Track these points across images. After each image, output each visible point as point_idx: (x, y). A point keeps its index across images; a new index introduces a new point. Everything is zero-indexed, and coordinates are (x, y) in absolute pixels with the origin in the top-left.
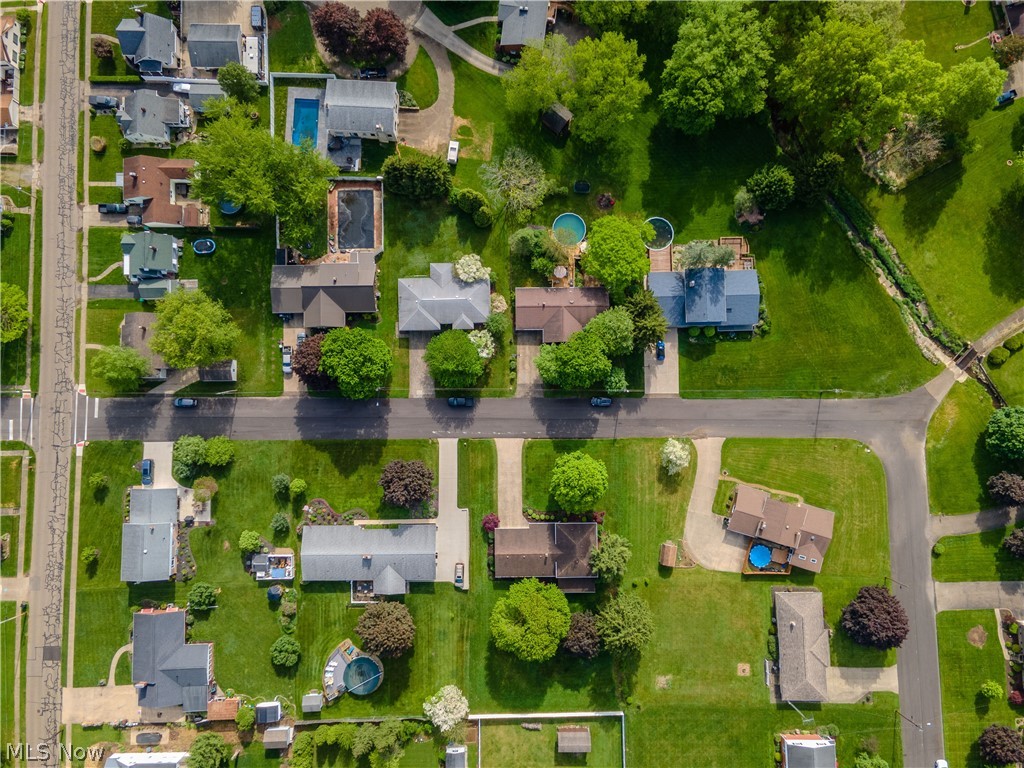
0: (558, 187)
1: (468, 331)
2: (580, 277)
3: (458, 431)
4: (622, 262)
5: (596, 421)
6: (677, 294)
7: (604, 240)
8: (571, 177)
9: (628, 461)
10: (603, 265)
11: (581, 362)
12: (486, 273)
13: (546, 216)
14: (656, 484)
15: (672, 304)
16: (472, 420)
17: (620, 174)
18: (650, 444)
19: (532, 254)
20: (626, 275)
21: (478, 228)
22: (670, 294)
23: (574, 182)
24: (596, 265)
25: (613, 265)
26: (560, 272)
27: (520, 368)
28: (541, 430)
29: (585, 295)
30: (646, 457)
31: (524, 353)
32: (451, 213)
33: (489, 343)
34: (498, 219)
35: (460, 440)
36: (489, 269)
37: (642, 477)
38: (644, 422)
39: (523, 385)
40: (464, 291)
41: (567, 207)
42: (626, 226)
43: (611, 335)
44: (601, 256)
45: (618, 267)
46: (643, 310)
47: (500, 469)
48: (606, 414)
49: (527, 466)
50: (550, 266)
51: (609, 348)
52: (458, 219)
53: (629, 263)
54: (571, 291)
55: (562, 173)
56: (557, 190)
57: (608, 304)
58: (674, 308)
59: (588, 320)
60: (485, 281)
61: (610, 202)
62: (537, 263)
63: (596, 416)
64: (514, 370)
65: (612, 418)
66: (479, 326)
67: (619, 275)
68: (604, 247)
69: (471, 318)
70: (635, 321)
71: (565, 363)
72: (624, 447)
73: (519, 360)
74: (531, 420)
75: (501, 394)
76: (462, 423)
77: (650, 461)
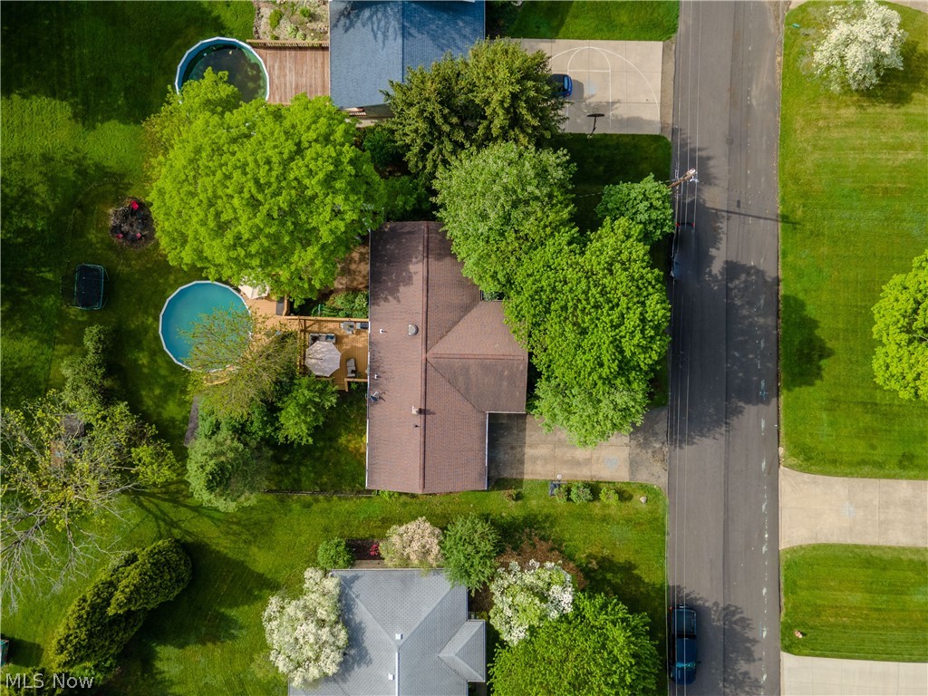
0: (85, 354)
1: (493, 640)
2: (338, 301)
3: (759, 651)
4: (297, 170)
5: (732, 269)
6: (394, 25)
7: (222, 228)
8: (62, 316)
9: (848, 184)
10: (305, 236)
11: (632, 320)
12: (320, 585)
13: (170, 389)
14: (912, 109)
15: (422, 42)
16: (728, 612)
17: (52, 181)
18: (799, 123)
19: (269, 442)
20: (337, 163)
21: (191, 584)
22: (395, 44)
23: (74, 311)
24: (305, 257)
25: (305, 200)
26: (324, 357)
27: (585, 474)
28: (754, 418)
29: (394, 291)
30: (835, 134)
31: (546, 460)
32: (147, 661)
33: (529, 578)
34: (173, 524)
35: (788, 649)
36: (309, 573)
37: (894, 148)
38: (736, 140)
39: (634, 465)
40: (372, 653)
41: (146, 330)
42: (179, 157)
43: (527, 215)
44: (275, 238)
45: (313, 185)
46: (454, 111)
47: (870, 537)
48: (714, 241)
49: (863, 462)
50: (303, 394)
51: (563, 223)
52: (164, 642)
53: (299, 150)
54: (377, 330)
55: (51, 342)
56: (91, 358)
57: (423, 225)
58: (434, 38)
59: (465, 284)
60: (345, 586)
61: (133, 213)
62: (294, 426)
63: (717, 267)
64: (594, 489)
65: (723, 225)
66: (478, 604)
67: (338, 185)
68: (244, 229)
69: (455, 628)
70: (488, 138)
71: (625, 367)
72: (805, 195)
73: (562, 474)
74: (728, 443)
75: (656, 524)
76: (736, 641)
77: (849, 124)
